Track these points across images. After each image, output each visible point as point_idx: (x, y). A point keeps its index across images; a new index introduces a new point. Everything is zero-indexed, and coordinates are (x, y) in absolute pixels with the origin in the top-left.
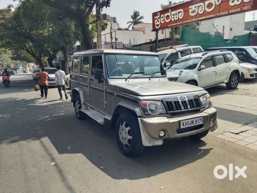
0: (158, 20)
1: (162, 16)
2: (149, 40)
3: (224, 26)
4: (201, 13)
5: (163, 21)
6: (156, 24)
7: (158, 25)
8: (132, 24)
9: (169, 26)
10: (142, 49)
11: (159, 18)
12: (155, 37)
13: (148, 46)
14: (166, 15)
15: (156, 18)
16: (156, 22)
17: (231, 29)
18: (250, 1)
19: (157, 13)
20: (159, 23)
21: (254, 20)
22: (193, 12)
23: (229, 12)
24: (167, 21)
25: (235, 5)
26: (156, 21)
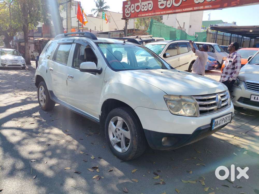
0: (128, 9)
1: (133, 5)
2: (114, 29)
3: (184, 23)
4: (169, 6)
5: (133, 10)
6: (126, 12)
7: (128, 14)
8: (96, 12)
9: (138, 16)
10: (111, 37)
11: (129, 7)
12: (125, 26)
13: (117, 34)
14: (136, 4)
15: (127, 7)
16: (127, 11)
17: (190, 26)
18: (211, 1)
19: (127, 2)
20: (129, 12)
21: (209, 20)
22: (162, 5)
23: (193, 9)
24: (137, 11)
25: (199, 2)
26: (126, 9)
